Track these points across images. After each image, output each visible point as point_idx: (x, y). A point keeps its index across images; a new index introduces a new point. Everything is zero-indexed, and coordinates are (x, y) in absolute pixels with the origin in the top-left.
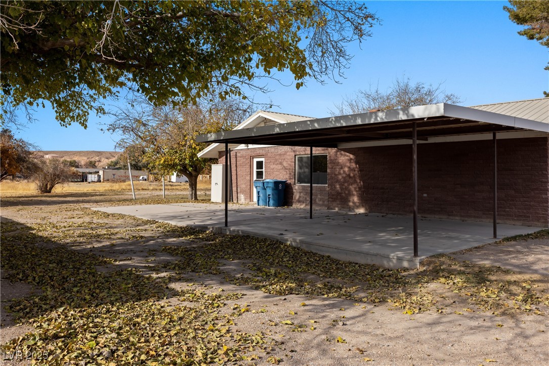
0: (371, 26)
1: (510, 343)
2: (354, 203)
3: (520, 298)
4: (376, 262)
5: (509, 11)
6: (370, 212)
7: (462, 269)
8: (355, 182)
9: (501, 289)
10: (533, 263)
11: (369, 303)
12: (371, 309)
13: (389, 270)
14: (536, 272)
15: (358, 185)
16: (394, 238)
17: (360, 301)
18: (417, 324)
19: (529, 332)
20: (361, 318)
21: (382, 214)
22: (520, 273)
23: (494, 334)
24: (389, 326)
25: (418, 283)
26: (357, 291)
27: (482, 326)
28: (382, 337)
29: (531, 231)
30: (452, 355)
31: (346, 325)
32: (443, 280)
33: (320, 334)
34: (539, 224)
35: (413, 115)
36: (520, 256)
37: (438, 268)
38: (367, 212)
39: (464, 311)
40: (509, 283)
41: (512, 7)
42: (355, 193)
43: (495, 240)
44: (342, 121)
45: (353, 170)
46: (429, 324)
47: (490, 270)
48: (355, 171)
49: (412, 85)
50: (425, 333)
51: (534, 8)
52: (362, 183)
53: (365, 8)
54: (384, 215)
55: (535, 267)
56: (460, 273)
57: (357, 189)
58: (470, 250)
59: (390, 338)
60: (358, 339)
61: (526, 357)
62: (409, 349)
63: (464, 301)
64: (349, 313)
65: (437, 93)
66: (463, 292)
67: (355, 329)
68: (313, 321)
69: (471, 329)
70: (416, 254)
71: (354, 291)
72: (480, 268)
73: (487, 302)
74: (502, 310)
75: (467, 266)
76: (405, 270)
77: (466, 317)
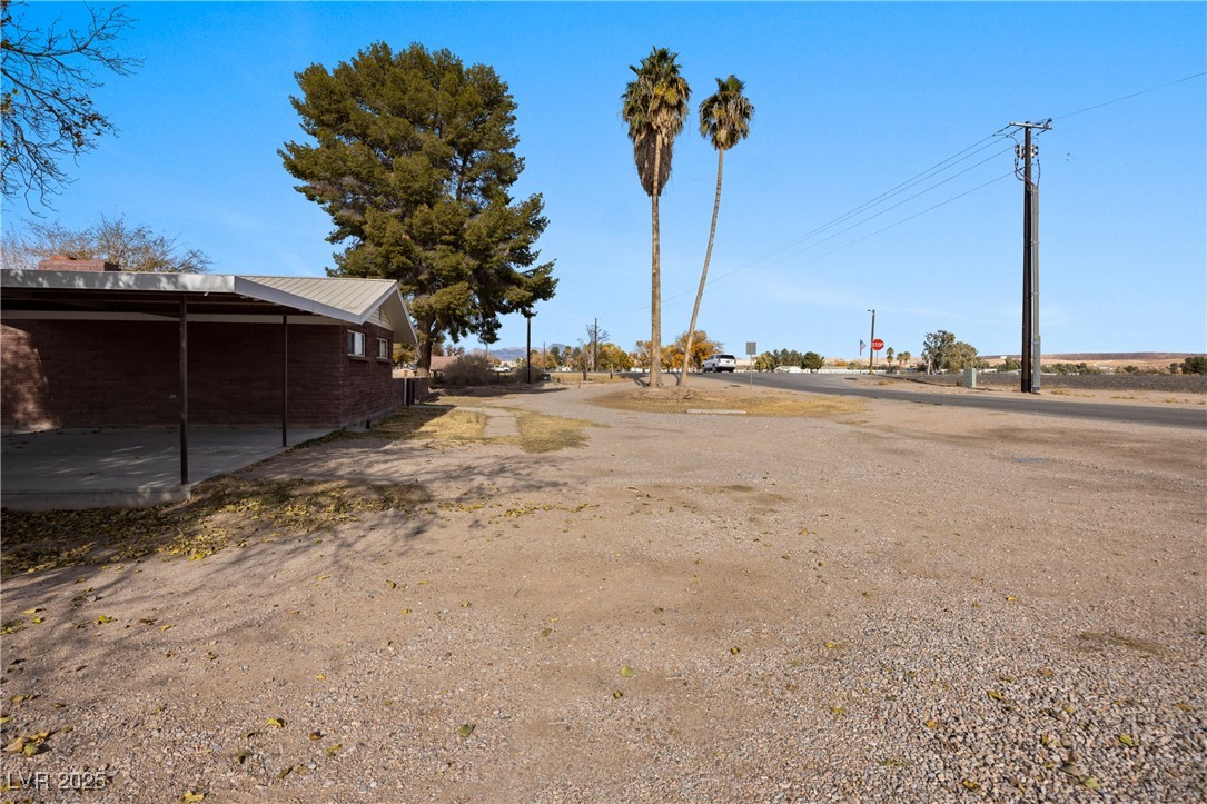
0: (99, 134)
1: (336, 555)
2: (26, 413)
3: (332, 508)
4: (112, 502)
5: (285, 158)
6: (63, 427)
7: (255, 488)
8: (30, 377)
9: (310, 503)
10: (336, 469)
11: (124, 561)
12: (134, 568)
13: (138, 510)
14: (341, 477)
15: (36, 383)
16: (133, 463)
17: (108, 561)
18: (217, 567)
19: (350, 540)
20: (124, 583)
21: (91, 430)
22: (325, 482)
23: (316, 552)
24: (177, 581)
25: (196, 517)
26: (91, 550)
27: (300, 547)
28: (170, 596)
29: (323, 433)
30: (279, 586)
31: (100, 598)
32: (231, 507)
33: (59, 624)
34: (330, 425)
35: (184, 286)
36: (320, 463)
37: (222, 493)
38: (57, 427)
39: (272, 537)
40: (317, 494)
41: (289, 153)
42: (28, 396)
43: (284, 449)
44: (40, 279)
45: (26, 357)
46: (234, 563)
47: (291, 484)
48: (29, 358)
49: (130, 227)
50: (234, 574)
51: (316, 164)
52: (46, 380)
53: (90, 102)
54: (95, 429)
55: (340, 473)
56: (253, 495)
57: (36, 390)
58: (258, 465)
59: (186, 594)
60: (133, 610)
61: (355, 564)
62: (220, 597)
63: (268, 526)
64: (97, 581)
65: (174, 245)
66: (264, 517)
67: (122, 599)
68: (32, 611)
69: (289, 554)
70: (184, 480)
71: (88, 550)
72: (278, 484)
73: (296, 521)
74: (316, 525)
75: (261, 485)
76: (167, 505)
77: (276, 543)
